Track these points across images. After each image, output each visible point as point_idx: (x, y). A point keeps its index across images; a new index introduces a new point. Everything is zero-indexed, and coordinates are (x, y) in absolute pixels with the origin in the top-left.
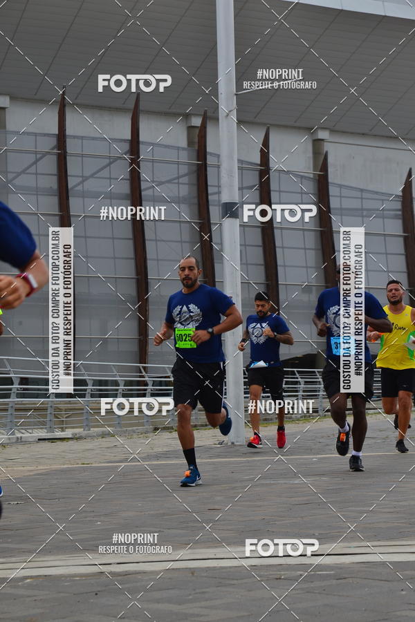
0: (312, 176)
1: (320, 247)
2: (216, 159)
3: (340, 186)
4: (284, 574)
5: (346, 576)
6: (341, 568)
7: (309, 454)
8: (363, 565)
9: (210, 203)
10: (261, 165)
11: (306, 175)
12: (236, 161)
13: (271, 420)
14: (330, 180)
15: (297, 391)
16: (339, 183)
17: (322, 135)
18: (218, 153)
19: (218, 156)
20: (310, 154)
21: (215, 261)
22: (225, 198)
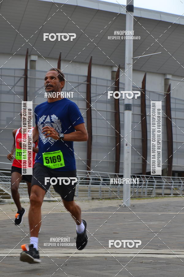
0: (163, 94)
1: (166, 124)
2: (123, 85)
3: (176, 99)
4: (144, 261)
5: (170, 263)
6: (168, 260)
7: (157, 212)
8: (177, 259)
9: (120, 104)
10: (142, 89)
11: (161, 93)
12: (131, 86)
13: (142, 197)
14: (171, 96)
15: (153, 185)
16: (175, 97)
17: (169, 77)
18: (124, 83)
19: (124, 84)
20: (163, 85)
21: (121, 129)
22: (126, 102)
